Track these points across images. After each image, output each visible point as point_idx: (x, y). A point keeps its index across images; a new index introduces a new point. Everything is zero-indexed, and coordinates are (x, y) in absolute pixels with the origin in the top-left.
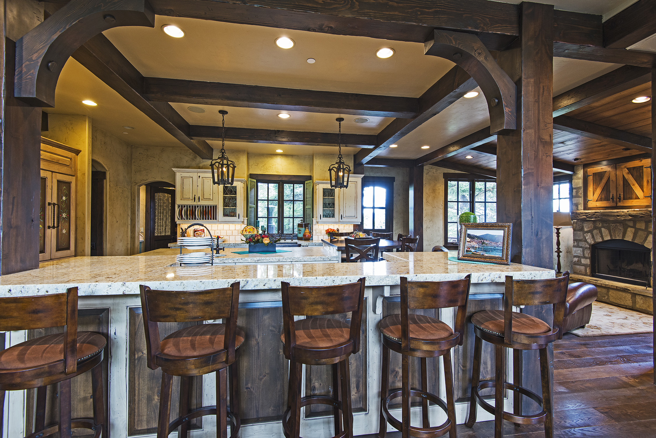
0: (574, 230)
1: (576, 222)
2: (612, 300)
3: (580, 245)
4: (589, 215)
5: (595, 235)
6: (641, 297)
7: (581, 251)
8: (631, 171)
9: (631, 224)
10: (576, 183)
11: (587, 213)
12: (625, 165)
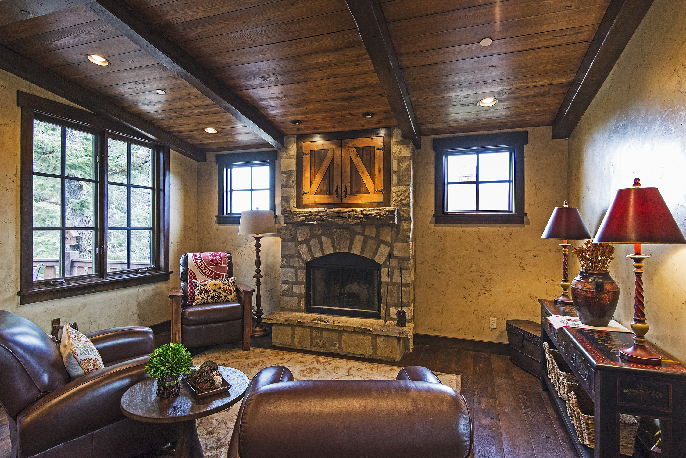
0: (283, 240)
1: (287, 226)
2: (346, 349)
3: (292, 264)
4: (310, 215)
5: (312, 248)
6: (383, 338)
7: (292, 273)
8: (360, 151)
9: (359, 230)
10: (287, 164)
11: (307, 213)
12: (353, 143)
